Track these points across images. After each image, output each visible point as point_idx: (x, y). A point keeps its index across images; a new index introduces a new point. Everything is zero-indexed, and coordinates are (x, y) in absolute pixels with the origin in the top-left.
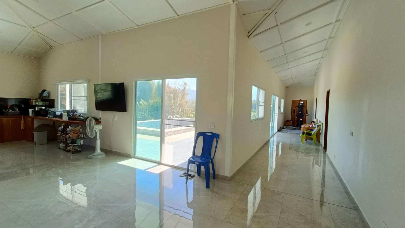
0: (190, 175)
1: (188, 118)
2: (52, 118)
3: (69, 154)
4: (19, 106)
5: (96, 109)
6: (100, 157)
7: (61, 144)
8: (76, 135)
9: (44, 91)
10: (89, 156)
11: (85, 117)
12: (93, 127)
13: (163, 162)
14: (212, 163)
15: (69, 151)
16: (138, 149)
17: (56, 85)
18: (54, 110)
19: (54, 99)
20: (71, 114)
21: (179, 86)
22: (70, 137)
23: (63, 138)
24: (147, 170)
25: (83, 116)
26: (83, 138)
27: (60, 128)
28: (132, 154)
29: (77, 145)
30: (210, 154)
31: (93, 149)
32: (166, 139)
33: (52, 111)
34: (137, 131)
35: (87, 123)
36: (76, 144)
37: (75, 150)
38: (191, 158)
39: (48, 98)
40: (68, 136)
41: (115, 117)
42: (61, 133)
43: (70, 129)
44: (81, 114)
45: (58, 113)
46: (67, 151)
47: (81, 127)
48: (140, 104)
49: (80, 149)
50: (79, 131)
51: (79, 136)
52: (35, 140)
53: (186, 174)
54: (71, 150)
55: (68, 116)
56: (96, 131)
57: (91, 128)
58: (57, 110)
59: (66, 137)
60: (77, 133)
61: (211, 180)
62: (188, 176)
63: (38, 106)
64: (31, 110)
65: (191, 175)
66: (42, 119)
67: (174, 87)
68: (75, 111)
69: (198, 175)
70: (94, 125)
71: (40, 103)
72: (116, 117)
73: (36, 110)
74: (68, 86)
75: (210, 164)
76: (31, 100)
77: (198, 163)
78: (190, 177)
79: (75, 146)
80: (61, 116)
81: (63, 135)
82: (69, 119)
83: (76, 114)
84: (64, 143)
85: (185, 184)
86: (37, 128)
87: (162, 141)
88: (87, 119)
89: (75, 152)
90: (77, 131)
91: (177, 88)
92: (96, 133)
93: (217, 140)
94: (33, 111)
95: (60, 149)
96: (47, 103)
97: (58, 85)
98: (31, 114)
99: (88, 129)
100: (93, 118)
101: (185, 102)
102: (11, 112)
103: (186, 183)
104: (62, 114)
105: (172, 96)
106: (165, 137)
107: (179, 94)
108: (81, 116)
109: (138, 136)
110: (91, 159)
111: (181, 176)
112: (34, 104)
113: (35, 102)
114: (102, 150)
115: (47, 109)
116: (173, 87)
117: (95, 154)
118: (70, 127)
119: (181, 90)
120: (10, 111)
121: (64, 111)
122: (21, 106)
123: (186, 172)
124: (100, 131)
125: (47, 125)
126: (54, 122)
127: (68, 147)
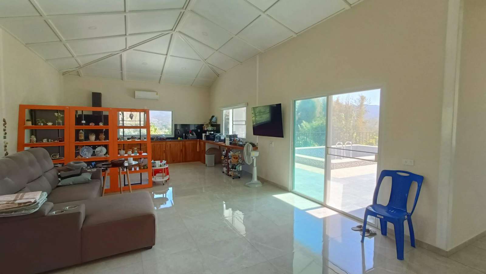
0: (368, 231)
1: (368, 145)
2: (218, 142)
3: (230, 179)
4: (196, 131)
5: (254, 134)
6: (257, 186)
7: (224, 168)
8: (236, 160)
9: (213, 117)
10: (247, 184)
11: (244, 142)
12: (250, 153)
13: (329, 204)
14: (408, 220)
15: (231, 176)
16: (296, 183)
17: (221, 110)
18: (220, 135)
19: (220, 124)
20: (233, 139)
21: (353, 101)
22: (231, 162)
23: (226, 162)
24: (307, 211)
25: (242, 141)
26: (242, 164)
27: (224, 152)
28: (290, 188)
29: (237, 171)
30: (405, 206)
31: (250, 176)
32: (333, 173)
33: (218, 136)
34: (296, 159)
35: (245, 149)
36: (236, 169)
37: (235, 175)
38: (371, 208)
39: (215, 123)
40: (229, 161)
41: (271, 143)
42: (225, 157)
43: (231, 154)
44: (241, 139)
45: (222, 138)
46: (228, 175)
47: (240, 153)
48: (302, 127)
49: (239, 175)
50: (239, 156)
51: (238, 161)
52: (206, 162)
53: (361, 228)
54: (232, 175)
55: (230, 141)
56: (253, 158)
57: (249, 154)
58: (222, 134)
59: (228, 161)
60: (237, 158)
61: (407, 248)
62: (364, 231)
63: (209, 131)
64: (204, 135)
65: (370, 232)
66: (211, 143)
67: (346, 103)
68: (235, 136)
69: (382, 234)
70: (252, 151)
71: (210, 128)
72: (273, 143)
73: (207, 135)
74: (231, 111)
75: (406, 223)
76: (204, 126)
77: (383, 217)
78: (368, 235)
79: (235, 171)
80: (224, 141)
81: (226, 159)
82: (230, 143)
83: (236, 139)
84: (226, 167)
85: (360, 243)
86: (208, 151)
87: (327, 176)
88: (245, 144)
89: (235, 177)
90: (237, 157)
91: (350, 104)
92: (253, 160)
93: (418, 186)
94: (205, 135)
95: (223, 172)
96: (215, 128)
97: (223, 110)
98: (203, 139)
99: (246, 155)
100: (251, 143)
101: (363, 122)
102: (191, 137)
103: (362, 241)
104: (225, 139)
105: (343, 115)
106: (332, 171)
107: (353, 112)
108: (240, 141)
109: (297, 165)
110: (248, 187)
111: (353, 229)
112: (206, 129)
113: (207, 127)
114: (259, 178)
115: (215, 134)
116: (344, 104)
117: (252, 182)
118: (231, 151)
119: (356, 106)
120: (191, 135)
121: (227, 135)
122: (198, 131)
123: (362, 224)
124: (256, 157)
125: (215, 149)
126: (220, 146)
127: (229, 172)
